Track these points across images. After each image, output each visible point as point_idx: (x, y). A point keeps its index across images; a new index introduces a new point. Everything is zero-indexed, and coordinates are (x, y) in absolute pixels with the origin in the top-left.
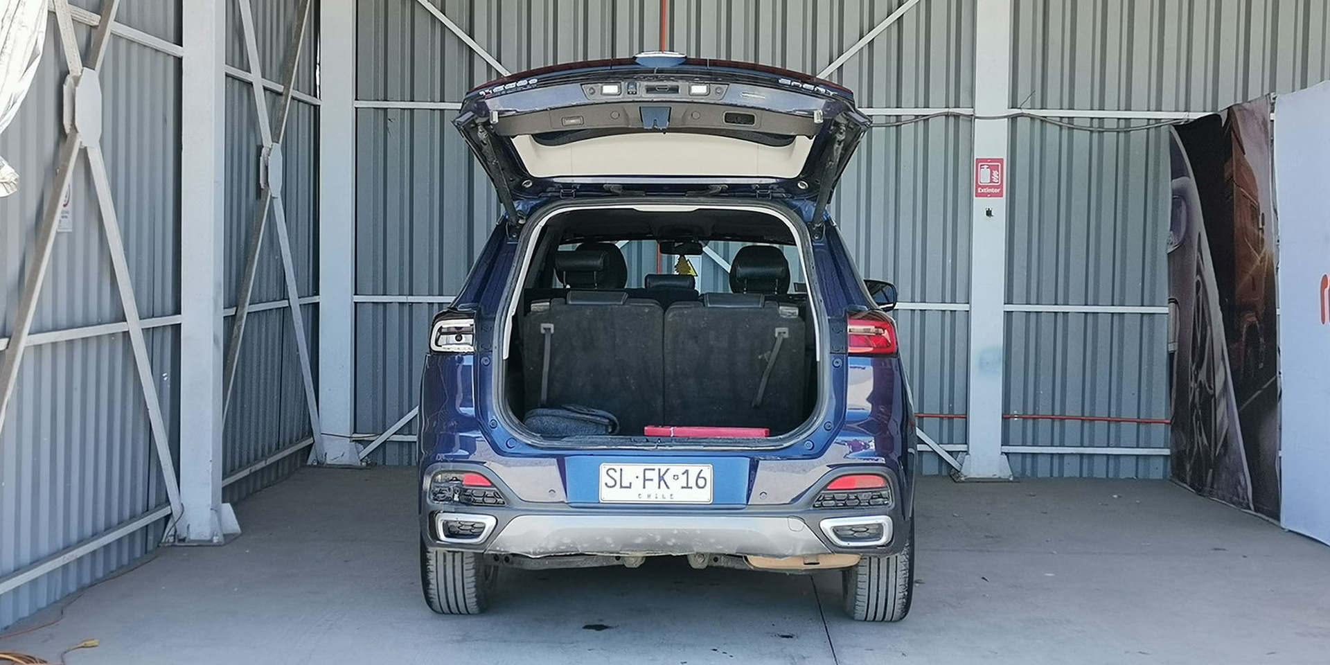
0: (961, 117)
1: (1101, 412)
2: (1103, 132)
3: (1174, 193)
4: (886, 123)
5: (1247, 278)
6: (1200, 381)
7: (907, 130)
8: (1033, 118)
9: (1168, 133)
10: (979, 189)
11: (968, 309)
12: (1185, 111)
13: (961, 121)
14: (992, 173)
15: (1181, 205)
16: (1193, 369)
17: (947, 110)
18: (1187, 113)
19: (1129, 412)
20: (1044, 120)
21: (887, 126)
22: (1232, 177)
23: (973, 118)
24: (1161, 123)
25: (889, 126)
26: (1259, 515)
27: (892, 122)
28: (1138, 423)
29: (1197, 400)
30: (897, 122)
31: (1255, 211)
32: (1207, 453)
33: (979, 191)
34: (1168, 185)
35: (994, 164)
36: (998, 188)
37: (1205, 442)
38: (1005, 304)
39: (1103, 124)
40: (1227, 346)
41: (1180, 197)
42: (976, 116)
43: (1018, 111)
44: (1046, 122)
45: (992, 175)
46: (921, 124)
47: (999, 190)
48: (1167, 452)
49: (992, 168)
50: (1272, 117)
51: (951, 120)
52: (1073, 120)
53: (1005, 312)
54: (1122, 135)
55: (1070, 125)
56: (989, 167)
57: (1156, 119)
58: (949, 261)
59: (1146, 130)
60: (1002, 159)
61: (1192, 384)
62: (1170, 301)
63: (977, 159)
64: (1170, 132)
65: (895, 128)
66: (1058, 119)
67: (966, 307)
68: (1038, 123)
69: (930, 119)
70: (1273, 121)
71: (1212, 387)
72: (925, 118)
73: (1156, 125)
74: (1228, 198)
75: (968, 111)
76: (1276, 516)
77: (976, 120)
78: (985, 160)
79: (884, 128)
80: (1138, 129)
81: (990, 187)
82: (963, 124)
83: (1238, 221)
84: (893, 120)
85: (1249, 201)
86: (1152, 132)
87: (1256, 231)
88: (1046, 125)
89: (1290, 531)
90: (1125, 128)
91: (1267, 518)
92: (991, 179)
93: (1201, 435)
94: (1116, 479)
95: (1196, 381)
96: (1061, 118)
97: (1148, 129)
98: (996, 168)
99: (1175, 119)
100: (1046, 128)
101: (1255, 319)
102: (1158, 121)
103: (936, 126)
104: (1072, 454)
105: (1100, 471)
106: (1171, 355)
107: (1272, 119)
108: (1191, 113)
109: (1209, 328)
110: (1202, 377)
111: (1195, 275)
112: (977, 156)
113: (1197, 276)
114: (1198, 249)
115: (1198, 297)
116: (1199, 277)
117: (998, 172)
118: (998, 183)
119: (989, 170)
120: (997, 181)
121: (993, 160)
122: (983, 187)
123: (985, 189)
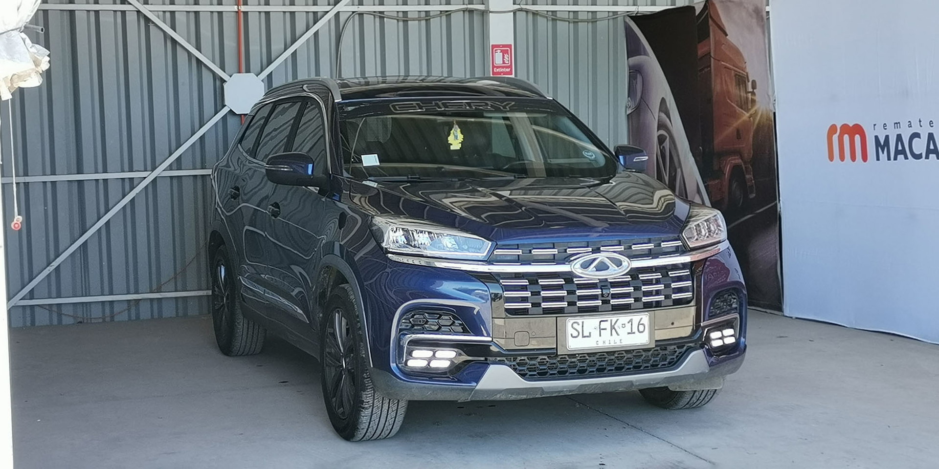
0: (475, 12)
2: (578, 22)
3: (630, 68)
4: (419, 18)
5: (729, 131)
7: (435, 23)
8: (527, 11)
9: (623, 22)
10: (495, 69)
12: (634, 5)
13: (474, 14)
14: (503, 56)
15: (636, 78)
17: (465, 6)
18: (635, 7)
20: (535, 14)
21: (419, 20)
22: (710, 53)
23: (488, 12)
24: (618, 14)
25: (420, 20)
26: (754, 308)
27: (422, 16)
30: (426, 16)
31: (741, 80)
33: (495, 71)
34: (624, 63)
35: (505, 49)
36: (508, 68)
39: (578, 16)
40: (704, 182)
41: (636, 72)
42: (491, 10)
43: (518, 7)
44: (537, 14)
45: (503, 58)
46: (444, 18)
47: (509, 69)
49: (504, 52)
50: (768, 9)
51: (467, 14)
52: (556, 13)
54: (590, 24)
55: (554, 17)
56: (502, 51)
57: (613, 12)
59: (607, 21)
60: (511, 45)
63: (492, 45)
64: (625, 22)
65: (424, 21)
66: (546, 13)
68: (530, 16)
69: (452, 14)
70: (768, 12)
72: (447, 13)
73: (613, 17)
74: (703, 69)
75: (481, 7)
76: (780, 309)
77: (490, 14)
78: (498, 46)
79: (417, 21)
80: (602, 19)
81: (503, 67)
82: (477, 18)
83: (717, 86)
84: (423, 15)
85: (733, 72)
86: (611, 22)
87: (743, 94)
88: (537, 18)
89: (797, 318)
90: (594, 18)
91: (764, 310)
92: (503, 61)
96: (547, 11)
97: (609, 19)
98: (507, 52)
99: (628, 12)
100: (537, 20)
101: (740, 161)
102: (615, 14)
103: (457, 20)
107: (767, 10)
108: (640, 7)
109: (679, 170)
111: (656, 130)
112: (492, 42)
113: (659, 131)
114: (660, 110)
115: (663, 147)
116: (662, 132)
117: (508, 55)
118: (508, 64)
119: (501, 54)
120: (507, 62)
121: (504, 46)
122: (498, 67)
123: (499, 69)
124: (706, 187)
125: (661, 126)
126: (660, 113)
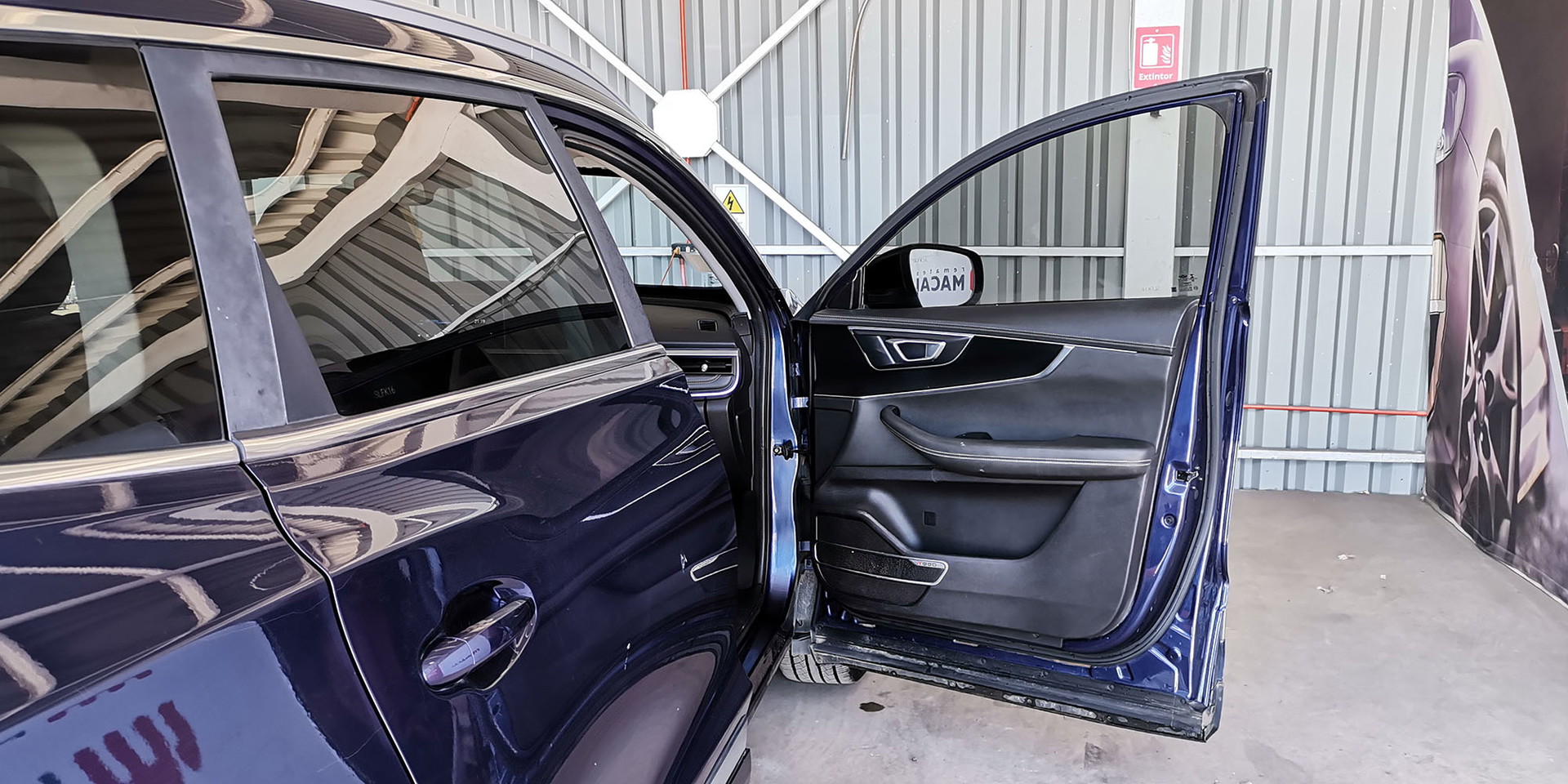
1: (1319, 399)
3: (1451, 68)
6: (1489, 372)
10: (1141, 75)
11: (1122, 255)
14: (1161, 50)
15: (1456, 88)
16: (1475, 347)
19: (1362, 398)
28: (1376, 414)
29: (1480, 397)
32: (1500, 491)
33: (1141, 79)
34: (1442, 55)
35: (1164, 36)
36: (1169, 73)
37: (1496, 471)
38: (1176, 247)
45: (1160, 52)
47: (1171, 75)
48: (1421, 458)
49: (1161, 42)
53: (1175, 257)
56: (1158, 40)
58: (1096, 185)
60: (1178, 28)
61: (1470, 371)
62: (1438, 236)
63: (1138, 29)
67: (1118, 252)
71: (1515, 386)
78: (1151, 30)
81: (1157, 71)
92: (1160, 59)
93: (1487, 456)
94: (1338, 495)
95: (1480, 368)
98: (1167, 41)
104: (1272, 460)
105: (1313, 484)
106: (1434, 319)
109: (1510, 289)
110: (1494, 363)
111: (1479, 196)
112: (1139, 23)
113: (1484, 200)
114: (1489, 156)
115: (1487, 235)
116: (1488, 203)
117: (1171, 47)
118: (1170, 65)
119: (1156, 45)
120: (1169, 62)
121: (1163, 29)
122: (1147, 72)
123: (1150, 75)
124: (1559, 338)
125: (1488, 190)
126: (1489, 160)
